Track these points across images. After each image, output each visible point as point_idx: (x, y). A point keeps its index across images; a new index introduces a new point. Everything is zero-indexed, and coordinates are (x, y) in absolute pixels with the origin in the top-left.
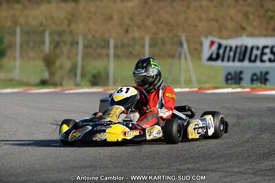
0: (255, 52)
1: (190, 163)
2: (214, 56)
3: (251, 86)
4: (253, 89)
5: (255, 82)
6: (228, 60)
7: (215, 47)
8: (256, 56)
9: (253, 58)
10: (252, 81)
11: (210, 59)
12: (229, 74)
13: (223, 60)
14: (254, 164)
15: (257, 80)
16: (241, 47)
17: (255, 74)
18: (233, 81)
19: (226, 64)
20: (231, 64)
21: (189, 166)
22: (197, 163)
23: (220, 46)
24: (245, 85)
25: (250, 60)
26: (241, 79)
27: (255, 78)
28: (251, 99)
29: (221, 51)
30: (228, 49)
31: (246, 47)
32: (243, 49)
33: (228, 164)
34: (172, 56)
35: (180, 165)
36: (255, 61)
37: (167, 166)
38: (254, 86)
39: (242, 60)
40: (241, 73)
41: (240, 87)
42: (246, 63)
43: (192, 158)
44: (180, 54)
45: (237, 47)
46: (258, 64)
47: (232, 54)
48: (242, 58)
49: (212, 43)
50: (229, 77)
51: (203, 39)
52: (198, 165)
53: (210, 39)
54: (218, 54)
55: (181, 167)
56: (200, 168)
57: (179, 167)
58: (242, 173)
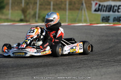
3: (113, 23)
6: (103, 11)
10: (114, 20)
11: (95, 11)
12: (104, 17)
14: (114, 57)
15: (116, 20)
17: (115, 18)
18: (105, 21)
22: (89, 57)
24: (110, 22)
25: (113, 12)
26: (109, 20)
28: (113, 28)
29: (100, 7)
33: (103, 57)
34: (78, 9)
38: (115, 23)
39: (109, 11)
40: (109, 17)
41: (108, 23)
42: (111, 13)
44: (82, 8)
45: (107, 6)
47: (105, 9)
48: (109, 10)
50: (104, 19)
51: (92, 2)
52: (89, 58)
55: (82, 58)
56: (91, 59)
57: (81, 58)
58: (109, 61)
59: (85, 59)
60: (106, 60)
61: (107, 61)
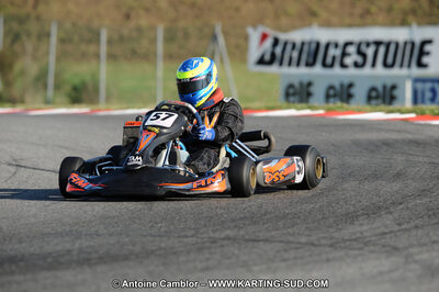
0: (332, 52)
1: (229, 228)
2: (267, 57)
3: (326, 105)
4: (329, 111)
5: (332, 100)
6: (290, 64)
7: (268, 43)
8: (334, 58)
9: (329, 60)
10: (328, 97)
11: (261, 61)
12: (291, 86)
13: (281, 64)
14: (331, 230)
15: (335, 96)
16: (310, 43)
17: (331, 87)
18: (297, 98)
19: (285, 70)
20: (293, 70)
21: (228, 232)
22: (240, 228)
23: (276, 42)
24: (316, 104)
25: (324, 65)
26: (309, 94)
27: (332, 92)
28: (326, 126)
29: (278, 50)
30: (289, 47)
31: (318, 44)
32: (313, 46)
33: (290, 230)
35: (214, 231)
36: (332, 66)
37: (193, 232)
38: (331, 105)
39: (310, 64)
40: (310, 84)
41: (310, 108)
42: (318, 69)
43: (233, 220)
44: (213, 53)
45: (303, 44)
46: (337, 70)
47: (295, 55)
48: (311, 60)
49: (264, 37)
50: (291, 91)
51: (250, 30)
52: (242, 232)
53: (261, 29)
54: (273, 55)
55: (217, 235)
56: (247, 237)
57: (212, 235)
58: (313, 245)
59: (227, 238)
60: (303, 240)
61: (307, 244)
